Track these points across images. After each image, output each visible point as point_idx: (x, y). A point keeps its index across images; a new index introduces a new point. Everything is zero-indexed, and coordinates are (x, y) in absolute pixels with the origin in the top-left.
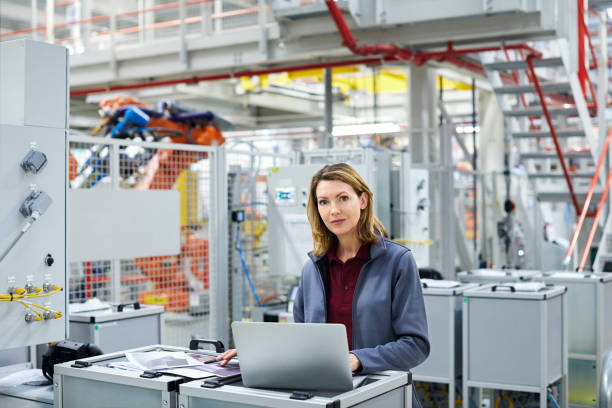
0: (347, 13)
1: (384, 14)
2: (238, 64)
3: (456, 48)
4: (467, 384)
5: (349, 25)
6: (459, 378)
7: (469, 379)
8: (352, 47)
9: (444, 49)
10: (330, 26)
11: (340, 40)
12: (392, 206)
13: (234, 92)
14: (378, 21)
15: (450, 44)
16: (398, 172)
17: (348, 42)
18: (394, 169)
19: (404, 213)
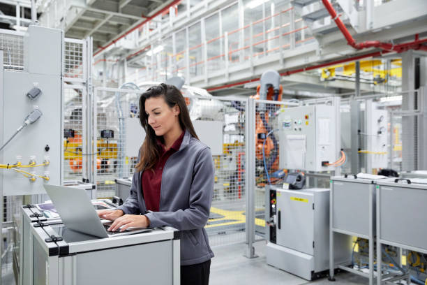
0: (349, 26)
1: (371, 23)
2: (307, 63)
3: (421, 39)
4: (379, 241)
5: (351, 33)
6: (375, 237)
7: (380, 238)
8: (353, 45)
9: (413, 41)
10: (340, 36)
11: (347, 42)
12: (359, 131)
13: (320, 80)
14: (368, 28)
15: (417, 36)
16: (363, 112)
17: (350, 42)
18: (361, 110)
19: (366, 136)
